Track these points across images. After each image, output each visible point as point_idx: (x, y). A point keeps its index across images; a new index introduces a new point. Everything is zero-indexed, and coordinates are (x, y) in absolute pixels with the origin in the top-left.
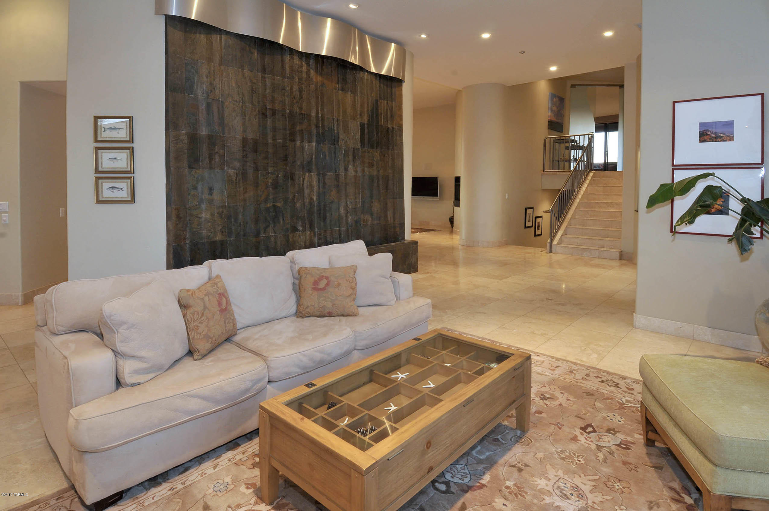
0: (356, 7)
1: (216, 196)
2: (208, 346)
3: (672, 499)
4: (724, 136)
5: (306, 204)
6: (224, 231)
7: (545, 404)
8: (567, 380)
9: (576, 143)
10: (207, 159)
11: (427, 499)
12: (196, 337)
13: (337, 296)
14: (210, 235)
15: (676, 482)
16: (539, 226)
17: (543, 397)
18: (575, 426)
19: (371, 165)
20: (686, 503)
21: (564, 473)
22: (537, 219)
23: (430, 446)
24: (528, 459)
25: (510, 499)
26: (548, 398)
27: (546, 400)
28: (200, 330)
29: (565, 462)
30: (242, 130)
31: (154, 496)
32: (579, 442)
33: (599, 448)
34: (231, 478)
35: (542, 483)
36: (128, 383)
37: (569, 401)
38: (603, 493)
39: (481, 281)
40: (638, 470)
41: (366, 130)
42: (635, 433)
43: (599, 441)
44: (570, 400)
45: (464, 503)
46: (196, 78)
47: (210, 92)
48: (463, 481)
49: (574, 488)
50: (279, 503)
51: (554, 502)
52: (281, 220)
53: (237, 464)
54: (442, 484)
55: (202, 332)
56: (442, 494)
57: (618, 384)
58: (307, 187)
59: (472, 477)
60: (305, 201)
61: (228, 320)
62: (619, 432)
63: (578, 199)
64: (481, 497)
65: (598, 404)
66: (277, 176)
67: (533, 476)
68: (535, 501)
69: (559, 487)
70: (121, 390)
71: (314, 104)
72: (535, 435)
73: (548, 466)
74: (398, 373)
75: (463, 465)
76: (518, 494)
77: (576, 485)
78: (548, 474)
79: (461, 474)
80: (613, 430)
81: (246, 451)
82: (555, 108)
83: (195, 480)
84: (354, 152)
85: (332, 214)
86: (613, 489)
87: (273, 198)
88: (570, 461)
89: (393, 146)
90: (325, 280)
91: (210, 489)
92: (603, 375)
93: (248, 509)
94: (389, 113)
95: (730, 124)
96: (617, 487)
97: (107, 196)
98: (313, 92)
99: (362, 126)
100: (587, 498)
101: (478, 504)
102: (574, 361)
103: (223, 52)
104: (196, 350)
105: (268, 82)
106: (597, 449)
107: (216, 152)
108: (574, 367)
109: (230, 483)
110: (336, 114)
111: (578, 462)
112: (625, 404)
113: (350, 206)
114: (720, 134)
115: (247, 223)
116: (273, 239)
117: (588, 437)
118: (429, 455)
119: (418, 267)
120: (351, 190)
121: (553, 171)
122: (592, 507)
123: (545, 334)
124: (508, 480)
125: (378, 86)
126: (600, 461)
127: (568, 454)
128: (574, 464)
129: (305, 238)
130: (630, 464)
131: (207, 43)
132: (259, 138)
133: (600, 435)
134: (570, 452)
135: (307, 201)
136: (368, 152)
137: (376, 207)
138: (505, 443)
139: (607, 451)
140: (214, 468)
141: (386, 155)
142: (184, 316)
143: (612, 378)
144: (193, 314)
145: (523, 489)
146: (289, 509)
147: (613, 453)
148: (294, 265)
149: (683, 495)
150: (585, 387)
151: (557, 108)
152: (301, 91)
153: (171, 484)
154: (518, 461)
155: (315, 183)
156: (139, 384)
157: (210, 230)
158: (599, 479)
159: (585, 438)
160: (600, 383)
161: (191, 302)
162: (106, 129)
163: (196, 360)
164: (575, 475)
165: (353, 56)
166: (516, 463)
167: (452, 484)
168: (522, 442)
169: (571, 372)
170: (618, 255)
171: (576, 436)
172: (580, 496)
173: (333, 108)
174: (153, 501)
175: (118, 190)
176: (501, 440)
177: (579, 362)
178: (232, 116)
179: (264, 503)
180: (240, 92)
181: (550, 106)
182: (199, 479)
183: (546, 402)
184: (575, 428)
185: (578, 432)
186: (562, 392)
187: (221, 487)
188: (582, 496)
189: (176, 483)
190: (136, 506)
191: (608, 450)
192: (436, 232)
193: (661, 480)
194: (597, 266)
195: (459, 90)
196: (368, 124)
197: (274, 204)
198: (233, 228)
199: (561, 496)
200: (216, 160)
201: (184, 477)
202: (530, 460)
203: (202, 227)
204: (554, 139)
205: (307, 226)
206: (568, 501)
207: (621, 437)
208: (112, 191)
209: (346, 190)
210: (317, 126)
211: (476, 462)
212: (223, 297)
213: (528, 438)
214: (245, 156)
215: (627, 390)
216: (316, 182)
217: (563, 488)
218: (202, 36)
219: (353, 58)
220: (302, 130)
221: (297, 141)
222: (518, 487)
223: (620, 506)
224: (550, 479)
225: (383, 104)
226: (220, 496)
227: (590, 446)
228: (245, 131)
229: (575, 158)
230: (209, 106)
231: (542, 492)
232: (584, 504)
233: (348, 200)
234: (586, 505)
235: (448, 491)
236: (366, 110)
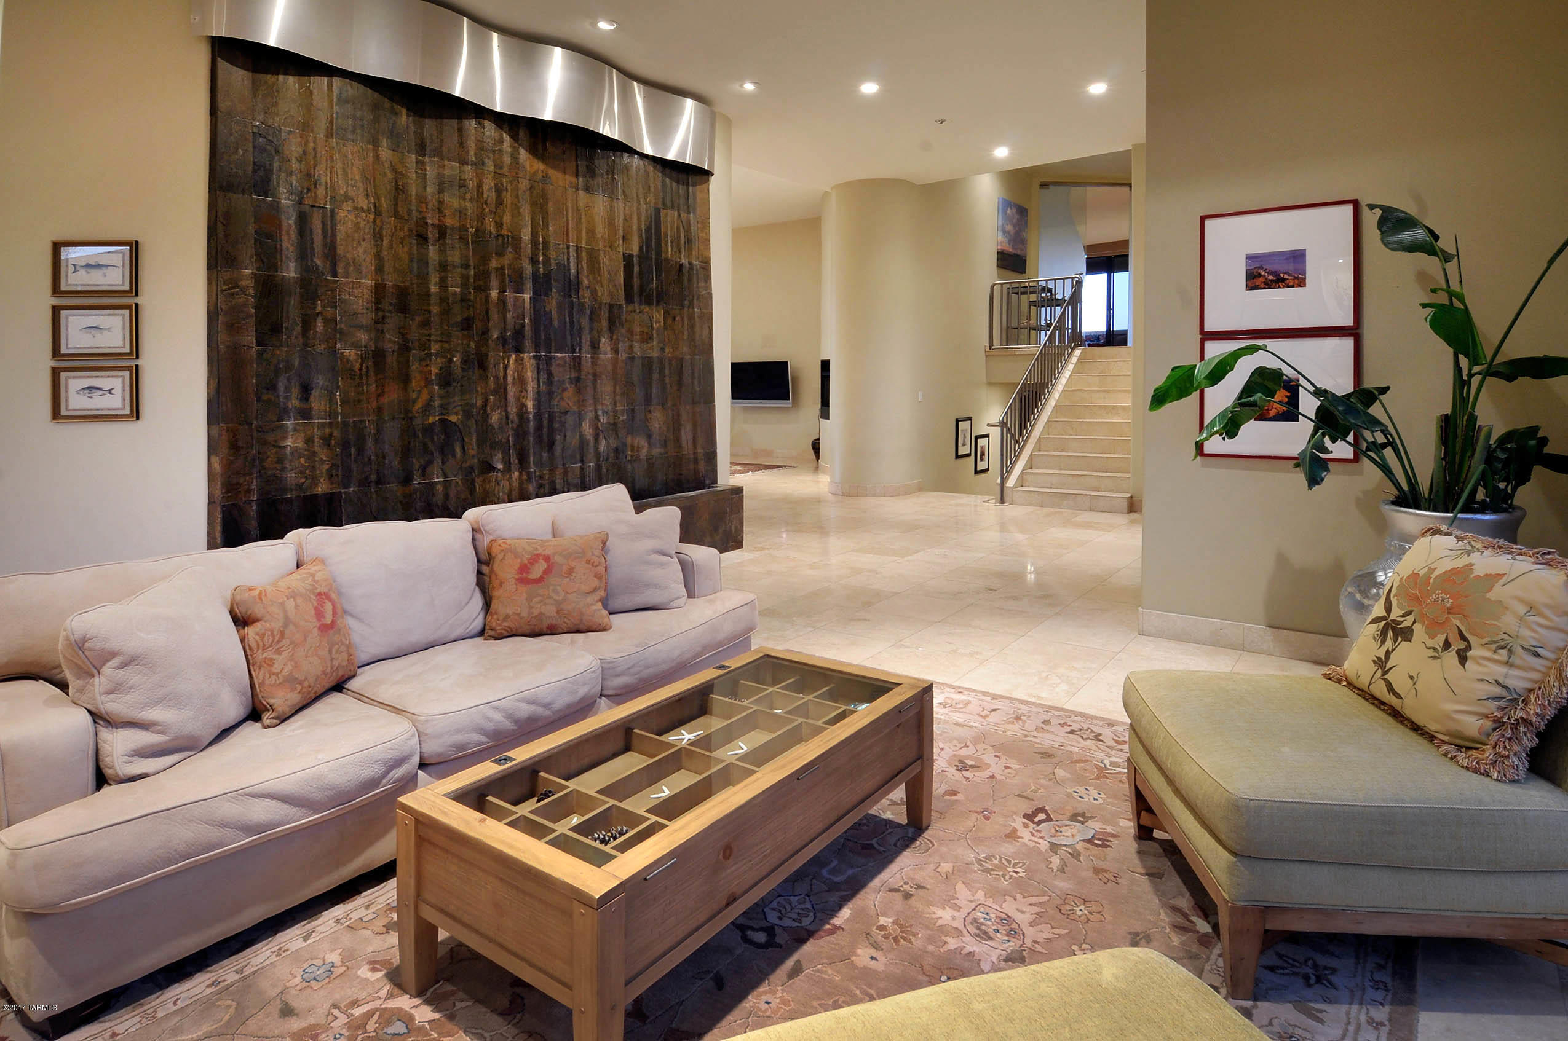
0: (612, 28)
1: (318, 403)
2: (294, 698)
3: (1176, 927)
4: (1290, 278)
5: (511, 417)
6: (334, 474)
7: (965, 777)
8: (1008, 733)
9: (1049, 294)
10: (299, 328)
11: (728, 961)
12: (267, 682)
13: (567, 593)
14: (304, 483)
15: (1184, 897)
16: (983, 454)
17: (962, 766)
18: (1015, 814)
19: (647, 338)
20: (1198, 932)
21: (987, 896)
22: (979, 440)
23: (730, 855)
24: (924, 876)
25: (883, 947)
26: (971, 766)
27: (967, 770)
28: (276, 668)
29: (990, 877)
30: (373, 268)
31: (178, 999)
32: (1020, 840)
33: (1054, 847)
34: (340, 954)
35: (945, 915)
36: (120, 773)
37: (1009, 770)
38: (1054, 924)
39: (866, 560)
40: (1120, 880)
41: (636, 269)
42: (1121, 818)
43: (1055, 836)
44: (1009, 768)
45: (798, 961)
46: (276, 165)
47: (305, 191)
48: (800, 923)
49: (1002, 920)
50: (438, 991)
51: (964, 947)
52: (458, 450)
53: (352, 928)
54: (760, 932)
55: (281, 671)
56: (759, 950)
57: (1100, 734)
58: (513, 384)
59: (818, 915)
60: (509, 409)
61: (337, 646)
62: (1092, 818)
63: (1053, 400)
64: (832, 949)
65: (1060, 773)
66: (451, 361)
67: (930, 904)
68: (930, 948)
69: (975, 920)
70: (106, 790)
71: (527, 215)
72: (941, 833)
73: (960, 887)
74: (682, 731)
75: (802, 896)
76: (899, 938)
77: (1006, 914)
78: (958, 899)
79: (797, 911)
80: (1083, 815)
81: (373, 903)
82: (1009, 228)
83: (265, 964)
84: (610, 312)
85: (565, 436)
86: (1071, 917)
87: (441, 406)
88: (1001, 873)
89: (693, 300)
90: (543, 562)
91: (295, 977)
92: (1074, 721)
93: (373, 1007)
94: (682, 235)
95: (1298, 257)
96: (1081, 913)
97: (78, 407)
98: (524, 192)
99: (628, 259)
100: (1023, 935)
101: (825, 961)
102: (1026, 698)
103: (335, 111)
104: (268, 706)
105: (431, 172)
106: (1050, 849)
107: (318, 313)
108: (1024, 709)
109: (337, 962)
110: (572, 234)
111: (1014, 874)
112: (1109, 769)
113: (604, 419)
114: (1282, 275)
115: (384, 457)
116: (440, 488)
117: (1037, 831)
118: (729, 871)
119: (742, 537)
120: (606, 387)
121: (1007, 348)
122: (1031, 949)
123: (977, 653)
124: (884, 915)
125: (659, 184)
126: (1053, 871)
127: (997, 862)
128: (1007, 877)
129: (510, 484)
130: (1106, 871)
131: (299, 92)
132: (412, 284)
133: (1058, 826)
134: (1001, 858)
135: (513, 410)
136: (640, 312)
137: (658, 420)
138: (885, 852)
139: (1067, 851)
140: (305, 939)
141: (678, 318)
142: (242, 640)
143: (1090, 726)
144: (262, 636)
145: (909, 929)
146: (456, 1000)
147: (1079, 854)
148: (478, 536)
149: (1194, 919)
150: (1041, 744)
151: (1015, 229)
152: (499, 190)
153: (213, 974)
154: (905, 880)
155: (530, 374)
156: (145, 776)
157: (301, 472)
158: (1048, 900)
159: (1031, 832)
160: (1067, 735)
161: (257, 610)
162: (77, 267)
163: (269, 727)
164: (1007, 897)
165: (608, 123)
166: (902, 883)
167: (778, 931)
168: (915, 848)
169: (1018, 718)
170: (1124, 504)
171: (1015, 830)
172: (1013, 932)
173: (568, 224)
174: (175, 1008)
175: (101, 393)
176: (876, 846)
177: (1033, 700)
178: (353, 240)
179: (407, 993)
180: (369, 192)
181: (1000, 223)
182: (272, 961)
183: (966, 774)
184: (1014, 817)
185: (1018, 822)
186: (997, 754)
187: (318, 972)
188: (1015, 932)
189: (224, 972)
190: (138, 1020)
191: (1070, 851)
192: (785, 470)
193: (1158, 896)
194: (1087, 526)
195: (826, 192)
196: (639, 256)
197: (443, 417)
198: (354, 467)
199: (978, 936)
200: (318, 330)
201: (243, 960)
202: (927, 878)
203: (287, 466)
204: (1008, 286)
205: (514, 460)
206: (990, 943)
207: (1095, 826)
208: (89, 395)
209: (595, 388)
210: (534, 261)
211: (826, 888)
212: (326, 601)
213: (928, 840)
214: (380, 321)
215: (1115, 744)
216: (532, 372)
217: (982, 920)
218: (291, 79)
219: (607, 127)
220: (502, 268)
221: (493, 289)
222: (901, 926)
223: (1082, 944)
224: (961, 908)
225: (670, 218)
226: (315, 988)
227: (1038, 845)
228: (380, 269)
229: (1048, 322)
230: (303, 220)
231: (944, 930)
232: (1018, 946)
233: (599, 407)
234: (1020, 947)
235: (770, 944)
236: (635, 228)
